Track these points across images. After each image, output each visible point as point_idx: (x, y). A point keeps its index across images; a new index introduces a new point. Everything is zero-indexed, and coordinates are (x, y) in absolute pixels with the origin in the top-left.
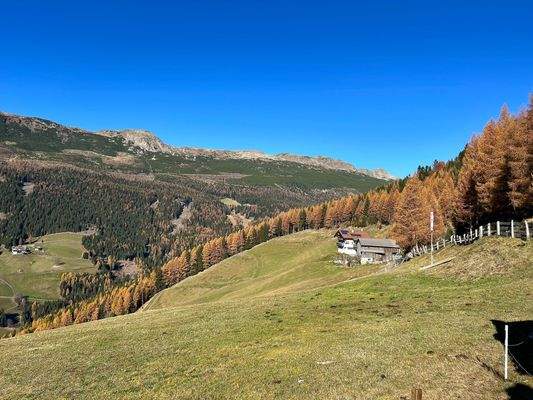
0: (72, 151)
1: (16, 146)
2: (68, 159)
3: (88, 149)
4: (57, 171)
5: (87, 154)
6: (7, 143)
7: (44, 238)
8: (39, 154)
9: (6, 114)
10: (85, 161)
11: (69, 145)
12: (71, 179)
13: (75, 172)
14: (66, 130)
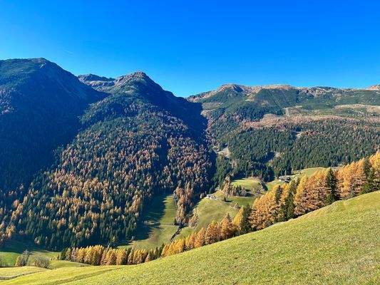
0: (342, 106)
1: (301, 108)
2: (337, 112)
3: (357, 103)
4: (321, 122)
5: (354, 106)
6: (297, 107)
7: (302, 171)
8: (316, 111)
9: (299, 88)
10: (351, 113)
11: (342, 102)
12: (330, 127)
13: (336, 121)
14: (341, 92)
